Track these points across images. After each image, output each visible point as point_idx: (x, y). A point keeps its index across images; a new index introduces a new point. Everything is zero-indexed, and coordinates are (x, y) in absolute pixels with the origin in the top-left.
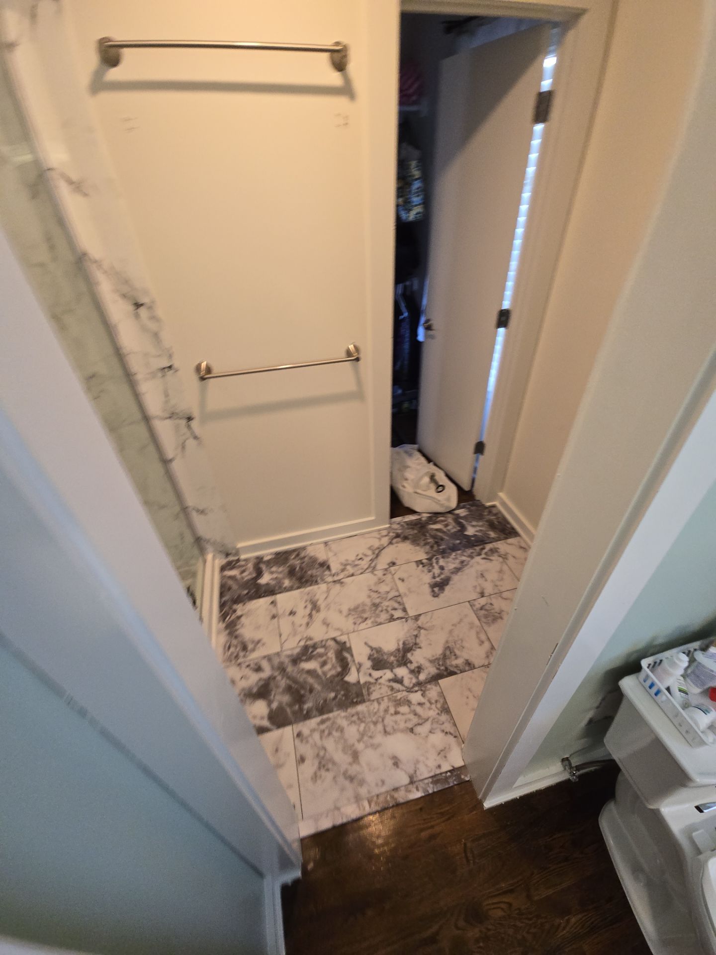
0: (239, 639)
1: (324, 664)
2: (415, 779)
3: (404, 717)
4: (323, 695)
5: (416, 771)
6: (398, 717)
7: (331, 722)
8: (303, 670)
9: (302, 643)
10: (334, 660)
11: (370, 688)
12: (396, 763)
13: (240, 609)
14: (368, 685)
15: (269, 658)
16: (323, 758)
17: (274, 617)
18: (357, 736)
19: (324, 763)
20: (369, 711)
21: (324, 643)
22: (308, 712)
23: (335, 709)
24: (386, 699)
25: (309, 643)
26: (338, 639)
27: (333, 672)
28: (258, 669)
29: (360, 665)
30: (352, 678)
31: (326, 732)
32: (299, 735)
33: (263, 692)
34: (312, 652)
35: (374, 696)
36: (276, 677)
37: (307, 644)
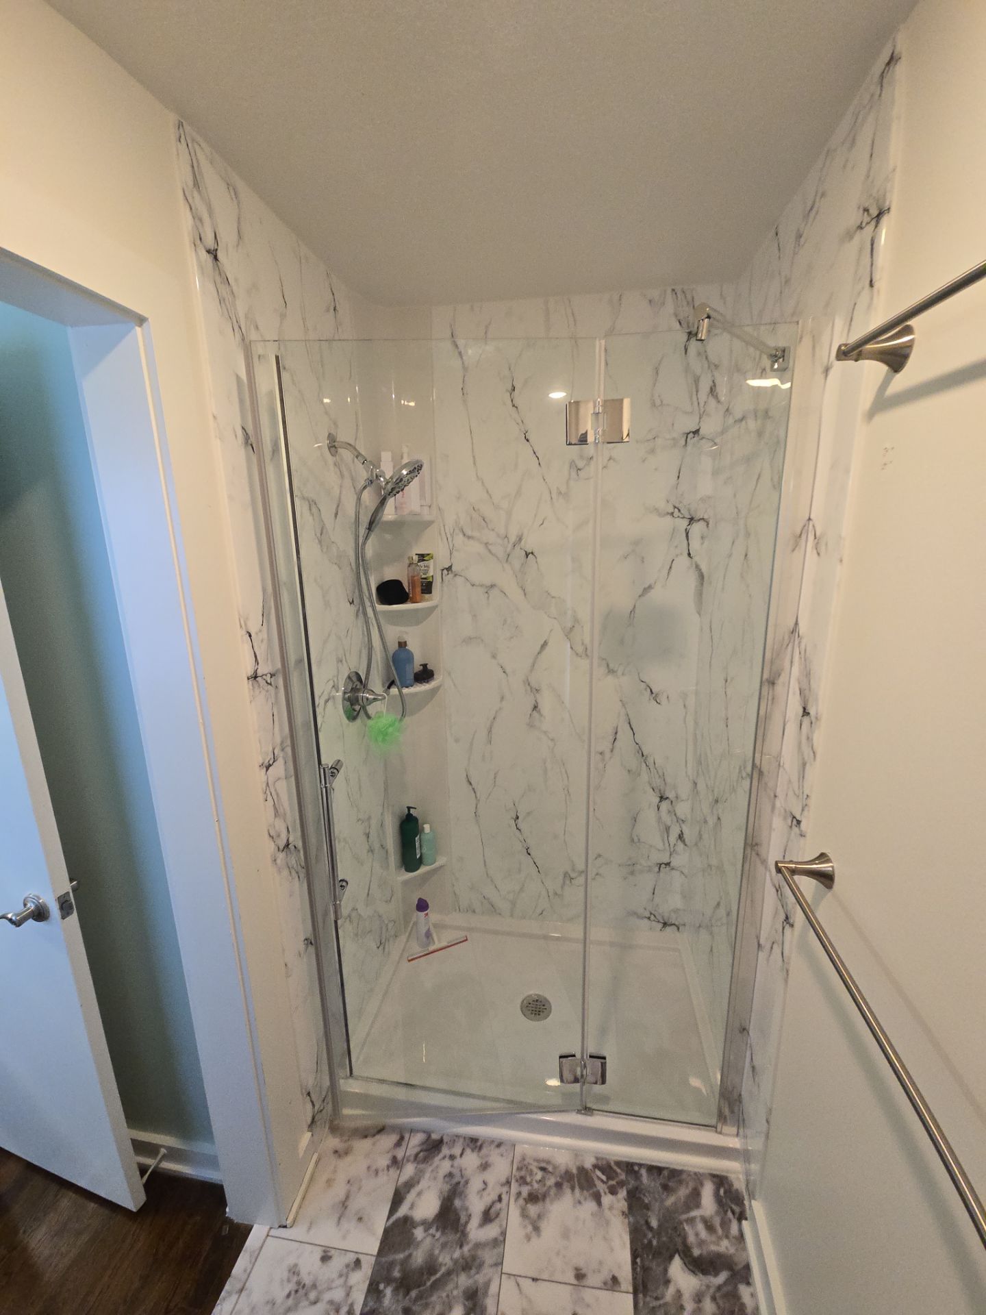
0: (553, 1192)
15: (498, 1242)
16: (307, 1295)
17: (580, 1276)
22: (379, 1292)
28: (488, 1217)
32: (356, 1264)
33: (449, 1216)
36: (461, 1246)
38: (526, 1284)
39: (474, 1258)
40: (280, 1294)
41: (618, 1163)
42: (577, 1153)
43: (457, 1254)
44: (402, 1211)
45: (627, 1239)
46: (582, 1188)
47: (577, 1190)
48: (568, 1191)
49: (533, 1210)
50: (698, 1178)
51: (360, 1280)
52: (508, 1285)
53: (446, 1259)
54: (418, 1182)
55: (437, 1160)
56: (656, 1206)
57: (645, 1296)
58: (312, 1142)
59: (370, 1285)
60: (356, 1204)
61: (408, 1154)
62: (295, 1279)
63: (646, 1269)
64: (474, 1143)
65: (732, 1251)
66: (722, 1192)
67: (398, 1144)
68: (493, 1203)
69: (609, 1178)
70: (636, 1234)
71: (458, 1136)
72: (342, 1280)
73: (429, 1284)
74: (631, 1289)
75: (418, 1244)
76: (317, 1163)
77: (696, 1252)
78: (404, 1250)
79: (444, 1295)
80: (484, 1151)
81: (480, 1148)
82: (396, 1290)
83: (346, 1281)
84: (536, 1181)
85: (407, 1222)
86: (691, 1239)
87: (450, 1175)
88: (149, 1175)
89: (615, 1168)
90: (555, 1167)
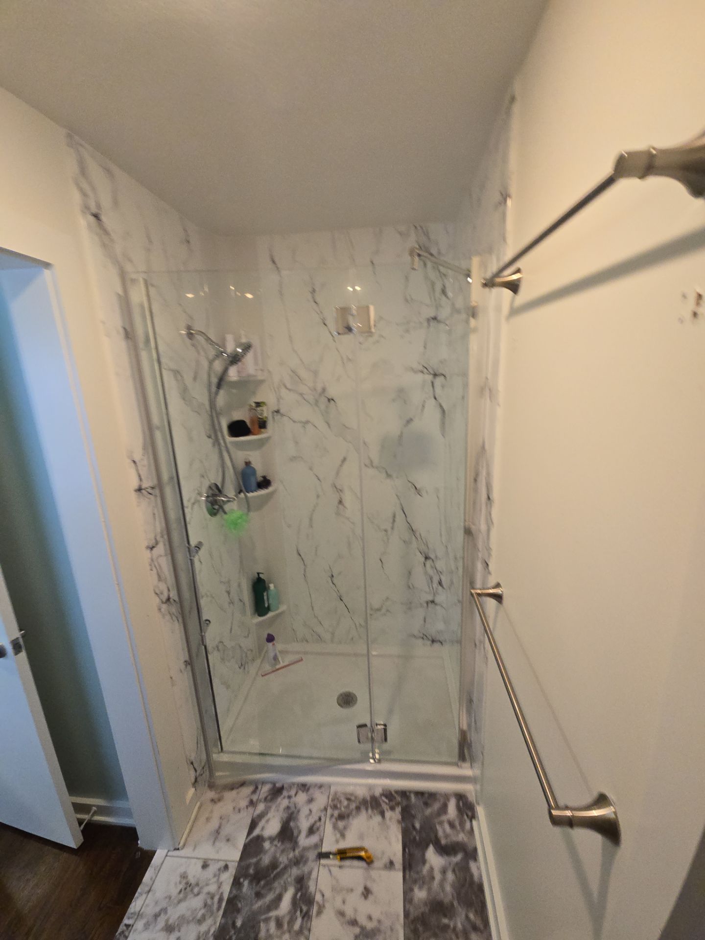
0: (354, 812)
1: (279, 923)
4: (246, 910)
7: (215, 911)
8: (286, 890)
9: (318, 898)
13: (394, 816)
16: (192, 890)
19: (187, 890)
21: (306, 932)
22: (239, 883)
23: (223, 921)
25: (315, 909)
28: (311, 831)
31: (209, 902)
32: (225, 868)
33: (287, 834)
34: (301, 911)
36: (294, 850)
37: (315, 904)
38: (335, 870)
39: (302, 857)
40: (174, 892)
41: (397, 792)
42: (370, 787)
43: (291, 855)
44: (256, 832)
45: (400, 837)
46: (372, 808)
47: (370, 811)
48: (363, 812)
49: (341, 824)
50: (447, 797)
51: (227, 878)
52: (323, 872)
53: (283, 860)
54: (267, 813)
55: (279, 799)
56: (419, 816)
57: (410, 871)
58: (195, 794)
59: (234, 880)
60: (226, 830)
61: (260, 797)
62: (184, 881)
63: (411, 855)
64: (304, 787)
65: (466, 839)
66: (461, 804)
67: (254, 792)
68: (315, 822)
69: (390, 800)
70: (405, 833)
71: (293, 784)
72: (215, 879)
73: (272, 876)
74: (401, 867)
75: (266, 852)
76: (200, 808)
77: (443, 842)
78: (257, 856)
79: (282, 882)
80: (311, 791)
81: (308, 790)
82: (251, 882)
83: (218, 880)
84: (344, 807)
85: (259, 839)
86: (440, 833)
87: (288, 808)
88: (85, 825)
89: (396, 795)
90: (356, 797)
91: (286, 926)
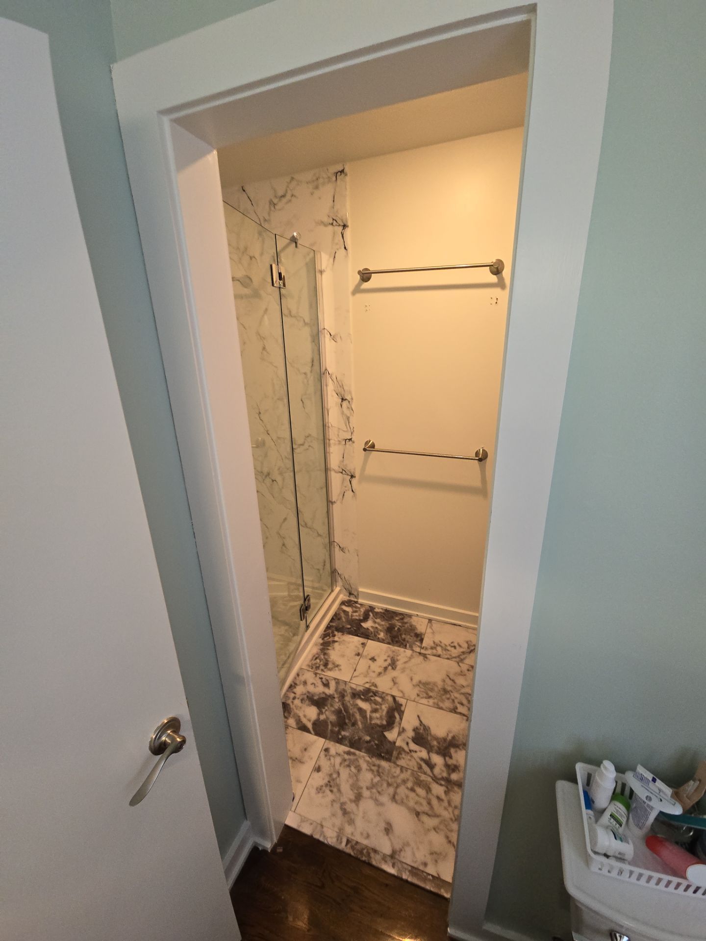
0: (326, 657)
1: (375, 711)
2: (397, 857)
3: (417, 798)
4: (361, 734)
5: (401, 850)
6: (412, 795)
7: (355, 757)
8: (357, 705)
9: (367, 686)
10: (384, 713)
11: (401, 754)
12: (388, 829)
13: (338, 636)
14: (401, 750)
15: (338, 681)
16: (333, 780)
17: (358, 654)
18: (369, 784)
19: (331, 784)
20: (389, 771)
21: (384, 695)
22: (342, 738)
23: (363, 750)
24: (409, 772)
25: (373, 688)
26: (397, 699)
27: (378, 722)
28: (326, 685)
29: (404, 730)
30: (391, 735)
31: (347, 763)
32: (327, 750)
33: (320, 702)
34: (372, 696)
35: (401, 762)
36: (334, 698)
37: (371, 688)
38: (356, 674)
39: (341, 693)
42: (316, 644)
43: (337, 700)
44: (308, 727)
45: (351, 636)
47: (329, 648)
48: (328, 651)
50: (340, 609)
51: (334, 748)
52: (354, 681)
54: (298, 716)
55: (292, 706)
56: (344, 625)
57: (369, 636)
59: (338, 742)
60: (297, 751)
62: (324, 788)
63: (362, 634)
64: (292, 687)
66: (346, 604)
68: (321, 681)
69: (328, 636)
71: (285, 695)
73: (345, 713)
74: (367, 640)
75: (327, 718)
78: (328, 725)
79: (351, 707)
80: (298, 682)
81: (295, 684)
82: (344, 730)
83: (332, 757)
84: (320, 662)
89: (326, 633)
90: (317, 654)
91: (378, 707)
